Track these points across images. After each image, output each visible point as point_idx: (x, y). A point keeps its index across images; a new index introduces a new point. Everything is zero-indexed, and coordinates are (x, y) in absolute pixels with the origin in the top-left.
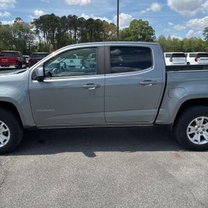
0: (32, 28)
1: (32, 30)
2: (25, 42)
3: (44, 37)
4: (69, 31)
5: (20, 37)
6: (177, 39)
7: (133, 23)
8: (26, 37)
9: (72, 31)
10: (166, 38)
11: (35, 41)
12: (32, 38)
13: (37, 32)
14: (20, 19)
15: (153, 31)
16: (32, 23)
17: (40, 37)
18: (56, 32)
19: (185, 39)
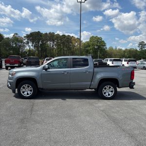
0: (25, 40)
1: (25, 41)
2: (19, 49)
3: (32, 46)
4: (49, 42)
5: (16, 45)
6: (121, 49)
7: (92, 38)
8: (20, 46)
9: (51, 43)
10: (114, 48)
11: (26, 48)
12: (24, 46)
13: (28, 43)
14: (17, 34)
15: (105, 44)
16: (25, 37)
17: (29, 46)
18: (40, 43)
19: (126, 49)
